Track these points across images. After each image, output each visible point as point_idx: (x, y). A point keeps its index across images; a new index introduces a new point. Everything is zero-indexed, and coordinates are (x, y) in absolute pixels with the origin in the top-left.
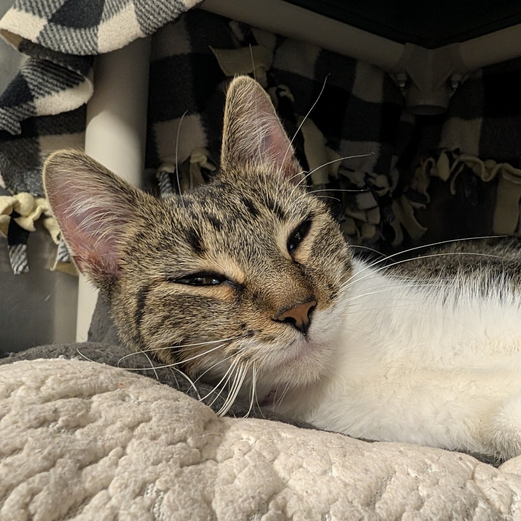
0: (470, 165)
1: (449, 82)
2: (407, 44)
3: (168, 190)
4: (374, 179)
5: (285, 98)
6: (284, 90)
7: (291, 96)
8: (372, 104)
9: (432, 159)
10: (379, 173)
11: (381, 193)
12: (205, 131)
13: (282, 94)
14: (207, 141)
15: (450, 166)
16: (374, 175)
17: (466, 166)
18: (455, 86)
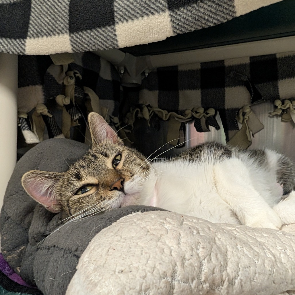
0: (157, 113)
1: (143, 73)
2: (127, 53)
3: (27, 128)
4: (113, 119)
5: (78, 77)
6: (78, 73)
7: (81, 77)
8: (107, 80)
9: (138, 109)
10: (115, 116)
11: (117, 126)
12: (44, 95)
13: (77, 75)
14: (44, 100)
15: (149, 112)
16: (113, 117)
17: (154, 113)
18: (147, 75)
